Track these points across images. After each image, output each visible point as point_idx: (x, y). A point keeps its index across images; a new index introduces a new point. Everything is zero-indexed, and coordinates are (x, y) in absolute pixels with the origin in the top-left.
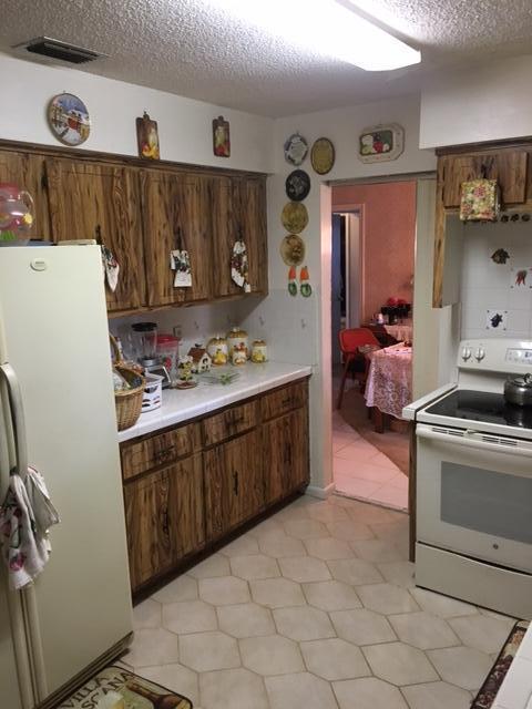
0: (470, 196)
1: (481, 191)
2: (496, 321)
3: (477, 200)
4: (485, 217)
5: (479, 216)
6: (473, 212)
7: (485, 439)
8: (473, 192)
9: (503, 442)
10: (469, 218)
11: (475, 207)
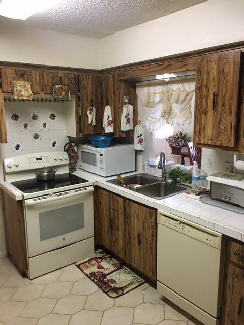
0: (19, 88)
1: (25, 87)
2: (18, 147)
3: (23, 90)
4: (28, 98)
5: (25, 98)
6: (22, 96)
7: (57, 196)
8: (20, 86)
9: (64, 194)
10: (20, 98)
11: (23, 93)
